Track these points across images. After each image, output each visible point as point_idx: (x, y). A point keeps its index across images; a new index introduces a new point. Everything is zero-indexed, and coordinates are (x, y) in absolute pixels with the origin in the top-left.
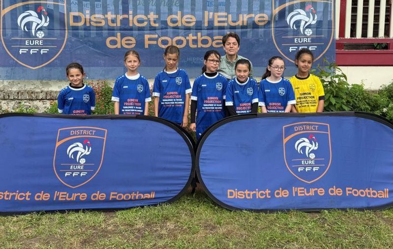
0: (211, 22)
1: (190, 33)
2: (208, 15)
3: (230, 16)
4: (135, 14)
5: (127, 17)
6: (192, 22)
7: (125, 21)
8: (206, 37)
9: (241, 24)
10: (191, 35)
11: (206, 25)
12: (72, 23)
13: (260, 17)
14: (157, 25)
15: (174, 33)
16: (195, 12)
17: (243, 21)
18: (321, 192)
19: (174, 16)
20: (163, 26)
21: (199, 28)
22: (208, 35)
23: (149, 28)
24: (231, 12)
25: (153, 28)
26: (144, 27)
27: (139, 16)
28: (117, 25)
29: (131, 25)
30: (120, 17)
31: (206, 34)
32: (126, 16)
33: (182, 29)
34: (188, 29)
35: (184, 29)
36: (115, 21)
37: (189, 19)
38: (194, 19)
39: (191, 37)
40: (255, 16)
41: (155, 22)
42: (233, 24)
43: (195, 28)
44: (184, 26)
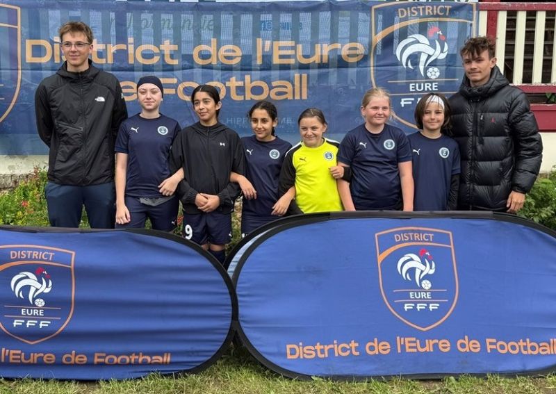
0: (267, 57)
1: (232, 77)
2: (264, 45)
3: (300, 47)
4: (137, 43)
5: (126, 48)
6: (235, 57)
7: (121, 55)
8: (259, 82)
9: (318, 61)
10: (233, 79)
11: (259, 62)
12: (29, 58)
13: (350, 49)
14: (175, 62)
15: (204, 75)
16: (240, 40)
17: (322, 56)
18: (445, 345)
19: (204, 47)
20: (186, 63)
21: (248, 67)
22: (263, 79)
23: (161, 67)
24: (300, 40)
25: (169, 68)
26: (153, 65)
27: (144, 47)
28: (107, 61)
29: (131, 61)
30: (112, 49)
31: (259, 77)
32: (123, 47)
33: (217, 69)
34: (228, 69)
35: (222, 70)
36: (104, 55)
37: (231, 52)
38: (239, 53)
39: (234, 83)
40: (342, 46)
41: (172, 57)
42: (304, 61)
43: (240, 68)
44: (222, 64)
